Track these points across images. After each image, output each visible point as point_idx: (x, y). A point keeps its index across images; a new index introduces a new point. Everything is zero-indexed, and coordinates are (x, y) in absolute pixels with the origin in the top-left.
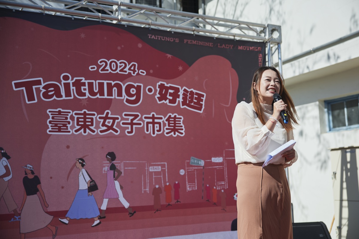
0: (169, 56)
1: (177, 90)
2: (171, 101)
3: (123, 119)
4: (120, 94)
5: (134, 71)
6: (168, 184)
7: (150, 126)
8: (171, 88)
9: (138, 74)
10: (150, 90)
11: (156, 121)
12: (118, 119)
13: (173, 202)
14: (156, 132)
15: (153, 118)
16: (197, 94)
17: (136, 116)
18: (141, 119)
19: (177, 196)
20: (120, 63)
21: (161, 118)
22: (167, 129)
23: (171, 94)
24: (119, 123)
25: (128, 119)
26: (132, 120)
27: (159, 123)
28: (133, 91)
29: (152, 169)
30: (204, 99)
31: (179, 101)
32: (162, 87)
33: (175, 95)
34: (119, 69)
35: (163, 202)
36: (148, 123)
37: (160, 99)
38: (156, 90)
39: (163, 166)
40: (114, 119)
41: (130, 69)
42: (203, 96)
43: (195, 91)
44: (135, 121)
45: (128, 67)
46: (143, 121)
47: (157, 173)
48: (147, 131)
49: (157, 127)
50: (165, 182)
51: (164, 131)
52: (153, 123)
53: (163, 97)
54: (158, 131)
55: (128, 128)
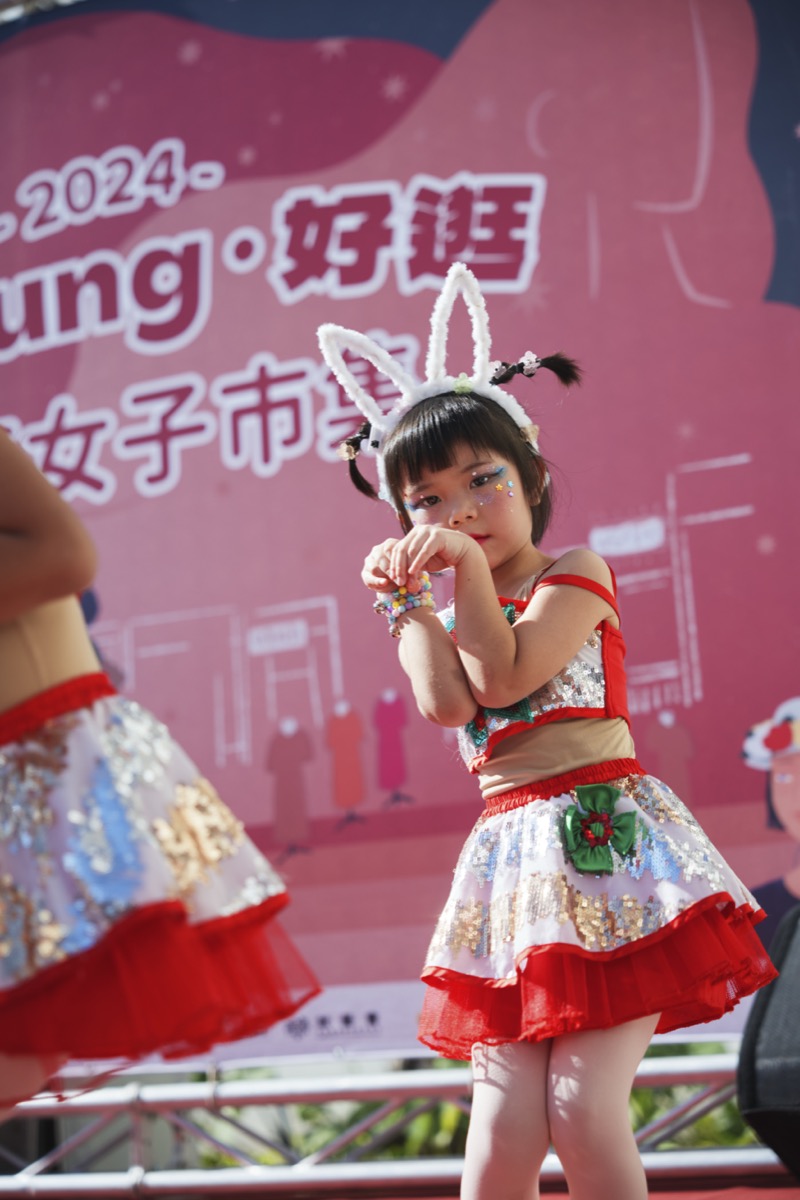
0: (332, 46)
1: (379, 206)
2: (349, 276)
3: (125, 421)
4: (109, 311)
5: (168, 181)
6: (342, 709)
7: (251, 425)
8: (348, 205)
9: (188, 191)
10: (244, 250)
11: (277, 393)
12: (101, 425)
13: (374, 800)
14: (279, 453)
15: (264, 382)
16: (490, 194)
17: (182, 394)
18: (206, 405)
19: (392, 771)
20: (111, 165)
21: (299, 375)
22: (334, 423)
23: (347, 240)
24: (107, 446)
25: (144, 419)
26: (165, 418)
27: (293, 404)
28: (166, 278)
29: (264, 641)
30: (533, 209)
31: (392, 265)
32: (300, 216)
33: (372, 238)
34: (104, 194)
35: (321, 803)
36: (237, 415)
37: (293, 279)
38: (271, 242)
39: (316, 617)
40: (88, 431)
41: (149, 180)
42: (525, 194)
43: (476, 182)
44: (179, 421)
45: (141, 172)
46: (216, 411)
47: (287, 660)
48: (236, 450)
49: (281, 421)
50: (328, 701)
51: (316, 436)
52: (264, 408)
53: (308, 264)
54: (288, 442)
55: (145, 460)
